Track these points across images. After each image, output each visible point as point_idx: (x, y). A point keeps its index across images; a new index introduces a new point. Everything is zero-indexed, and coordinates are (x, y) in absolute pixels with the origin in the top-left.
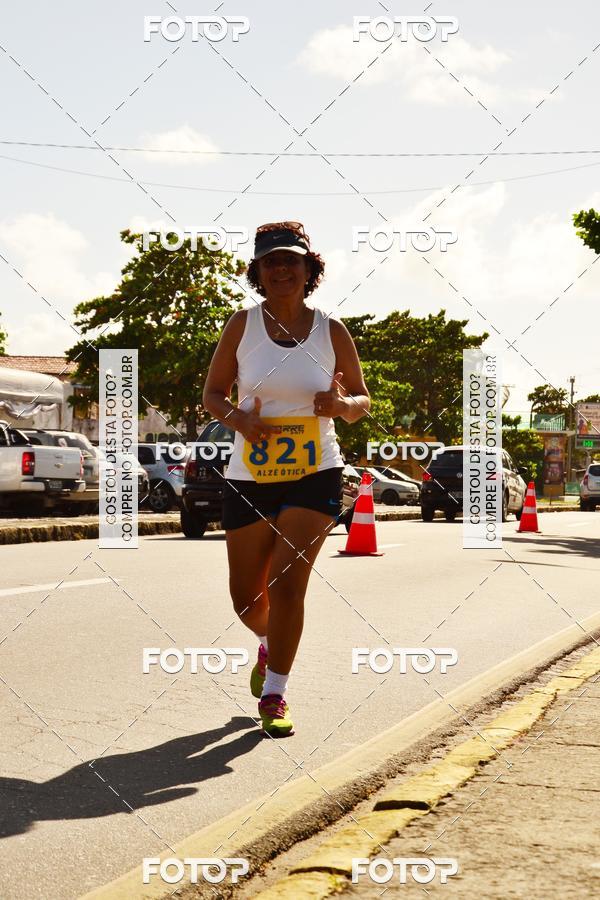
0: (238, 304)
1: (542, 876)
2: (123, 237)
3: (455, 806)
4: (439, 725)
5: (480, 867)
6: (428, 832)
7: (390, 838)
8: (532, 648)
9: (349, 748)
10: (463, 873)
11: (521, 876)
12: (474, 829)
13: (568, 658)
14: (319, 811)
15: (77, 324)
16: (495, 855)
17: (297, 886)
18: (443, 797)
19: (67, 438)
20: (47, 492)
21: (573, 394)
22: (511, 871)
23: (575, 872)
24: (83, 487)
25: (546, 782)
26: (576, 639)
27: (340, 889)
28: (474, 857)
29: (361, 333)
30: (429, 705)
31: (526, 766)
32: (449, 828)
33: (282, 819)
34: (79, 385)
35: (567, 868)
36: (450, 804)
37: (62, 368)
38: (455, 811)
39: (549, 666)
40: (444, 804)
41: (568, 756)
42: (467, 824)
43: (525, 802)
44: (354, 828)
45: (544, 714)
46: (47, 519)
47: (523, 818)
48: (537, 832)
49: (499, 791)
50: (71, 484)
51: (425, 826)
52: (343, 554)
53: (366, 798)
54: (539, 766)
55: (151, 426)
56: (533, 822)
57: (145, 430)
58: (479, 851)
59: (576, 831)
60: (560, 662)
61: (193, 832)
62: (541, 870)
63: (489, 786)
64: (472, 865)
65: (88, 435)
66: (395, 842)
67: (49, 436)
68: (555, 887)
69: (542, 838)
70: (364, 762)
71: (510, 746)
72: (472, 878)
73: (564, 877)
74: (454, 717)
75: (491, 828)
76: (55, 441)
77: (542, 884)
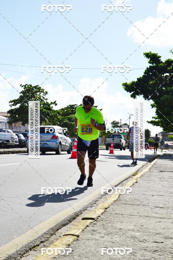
0: (46, 101)
1: (123, 236)
2: (20, 86)
3: (101, 219)
4: (94, 199)
5: (108, 234)
6: (95, 225)
7: (86, 227)
8: (114, 180)
9: (74, 204)
10: (104, 236)
11: (118, 237)
12: (106, 225)
13: (122, 183)
14: (68, 219)
15: (10, 105)
16: (111, 231)
17: (65, 239)
18: (98, 217)
19: (7, 131)
20: (3, 143)
21: (121, 123)
22: (115, 235)
23: (130, 235)
24: (11, 142)
25: (121, 213)
26: (124, 179)
27: (76, 240)
28: (106, 232)
29: (74, 108)
30: (92, 194)
31: (116, 209)
32: (100, 224)
33: (59, 221)
34: (10, 119)
35: (128, 235)
36: (100, 219)
37: (6, 115)
38: (101, 220)
39: (118, 185)
40: (98, 218)
41: (126, 207)
42: (104, 223)
43: (116, 218)
44: (78, 224)
45: (119, 197)
46: (3, 149)
47: (117, 222)
48: (120, 226)
49: (110, 215)
50: (8, 141)
51: (94, 224)
52: (70, 158)
53: (78, 216)
54: (119, 209)
55: (26, 128)
56: (119, 223)
57: (25, 129)
58: (107, 230)
59: (129, 225)
60: (120, 184)
61: (39, 224)
62: (122, 235)
63: (108, 214)
64: (106, 234)
65: (12, 130)
66: (88, 228)
67: (3, 130)
68: (126, 239)
69: (122, 227)
70: (78, 207)
71: (112, 204)
72: (106, 237)
73: (128, 237)
74: (97, 197)
75: (110, 225)
76: (4, 131)
77: (123, 239)
